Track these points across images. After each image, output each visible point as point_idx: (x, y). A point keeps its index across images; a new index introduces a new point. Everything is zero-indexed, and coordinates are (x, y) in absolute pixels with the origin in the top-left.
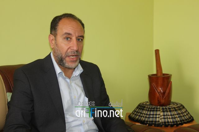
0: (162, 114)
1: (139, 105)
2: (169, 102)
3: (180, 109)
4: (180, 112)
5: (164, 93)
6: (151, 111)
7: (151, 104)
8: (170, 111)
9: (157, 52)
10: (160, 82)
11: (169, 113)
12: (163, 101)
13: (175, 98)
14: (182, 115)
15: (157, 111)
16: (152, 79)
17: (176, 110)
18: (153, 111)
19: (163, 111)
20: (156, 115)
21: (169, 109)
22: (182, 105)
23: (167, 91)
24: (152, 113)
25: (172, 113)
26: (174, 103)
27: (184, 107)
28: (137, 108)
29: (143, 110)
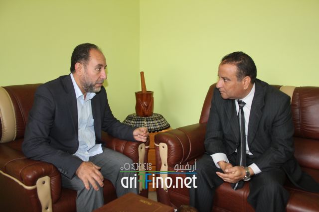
0: (146, 123)
1: (128, 117)
2: (152, 114)
3: (160, 119)
4: (159, 121)
5: (148, 106)
6: (137, 121)
7: (138, 115)
8: (152, 121)
9: (142, 74)
10: (145, 97)
11: (152, 122)
12: (146, 113)
13: (156, 110)
14: (161, 123)
15: (142, 121)
16: (138, 95)
17: (156, 120)
18: (139, 121)
19: (147, 121)
20: (141, 124)
21: (152, 119)
22: (161, 116)
23: (150, 105)
24: (138, 122)
25: (154, 122)
26: (155, 114)
27: (163, 117)
28: (127, 119)
29: (131, 120)
